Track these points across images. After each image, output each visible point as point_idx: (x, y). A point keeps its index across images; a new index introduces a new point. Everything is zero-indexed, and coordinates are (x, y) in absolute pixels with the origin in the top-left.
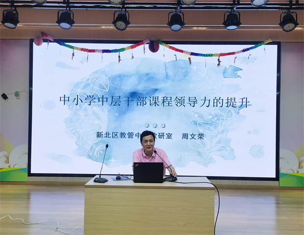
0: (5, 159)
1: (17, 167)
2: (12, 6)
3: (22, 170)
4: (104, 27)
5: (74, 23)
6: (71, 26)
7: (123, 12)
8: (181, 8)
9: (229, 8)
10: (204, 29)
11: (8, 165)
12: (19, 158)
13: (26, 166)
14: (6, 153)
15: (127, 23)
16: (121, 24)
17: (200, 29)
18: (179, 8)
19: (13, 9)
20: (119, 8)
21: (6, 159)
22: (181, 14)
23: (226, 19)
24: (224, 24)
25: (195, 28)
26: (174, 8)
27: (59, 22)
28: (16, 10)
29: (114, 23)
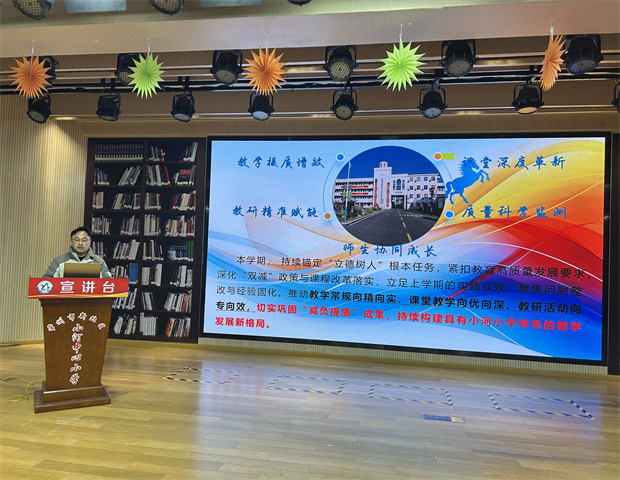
2: (187, 89)
4: (315, 116)
5: (273, 111)
6: (269, 115)
7: (347, 92)
8: (441, 81)
9: (523, 79)
10: (476, 113)
15: (354, 108)
16: (344, 110)
17: (470, 113)
18: (437, 82)
19: (188, 93)
20: (342, 85)
22: (441, 92)
23: (517, 96)
24: (513, 105)
25: (461, 113)
26: (430, 82)
27: (252, 110)
28: (191, 95)
29: (334, 108)
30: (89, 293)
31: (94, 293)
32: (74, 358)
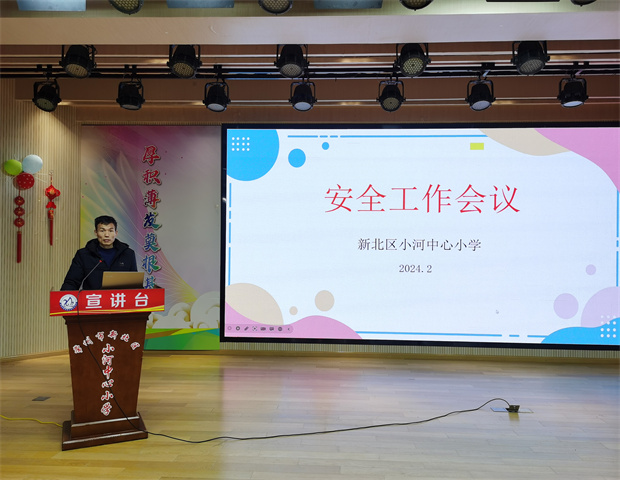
0: (185, 314)
1: (203, 327)
3: (211, 331)
7: (393, 83)
11: (189, 323)
12: (207, 313)
13: (217, 326)
14: (186, 306)
15: (401, 99)
16: (391, 102)
20: (388, 76)
22: (489, 84)
26: (477, 74)
29: (381, 99)
30: (119, 307)
31: (125, 307)
32: (105, 384)
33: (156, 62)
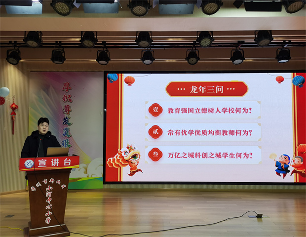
1: (94, 177)
2: (104, 47)
3: (98, 179)
7: (193, 50)
11: (87, 175)
12: (96, 169)
13: (101, 176)
14: (85, 165)
15: (198, 59)
16: (193, 60)
18: (240, 46)
21: (85, 170)
22: (241, 51)
23: (278, 54)
28: (107, 50)
29: (187, 59)
30: (56, 166)
31: (59, 166)
32: (48, 207)
33: (73, 40)
